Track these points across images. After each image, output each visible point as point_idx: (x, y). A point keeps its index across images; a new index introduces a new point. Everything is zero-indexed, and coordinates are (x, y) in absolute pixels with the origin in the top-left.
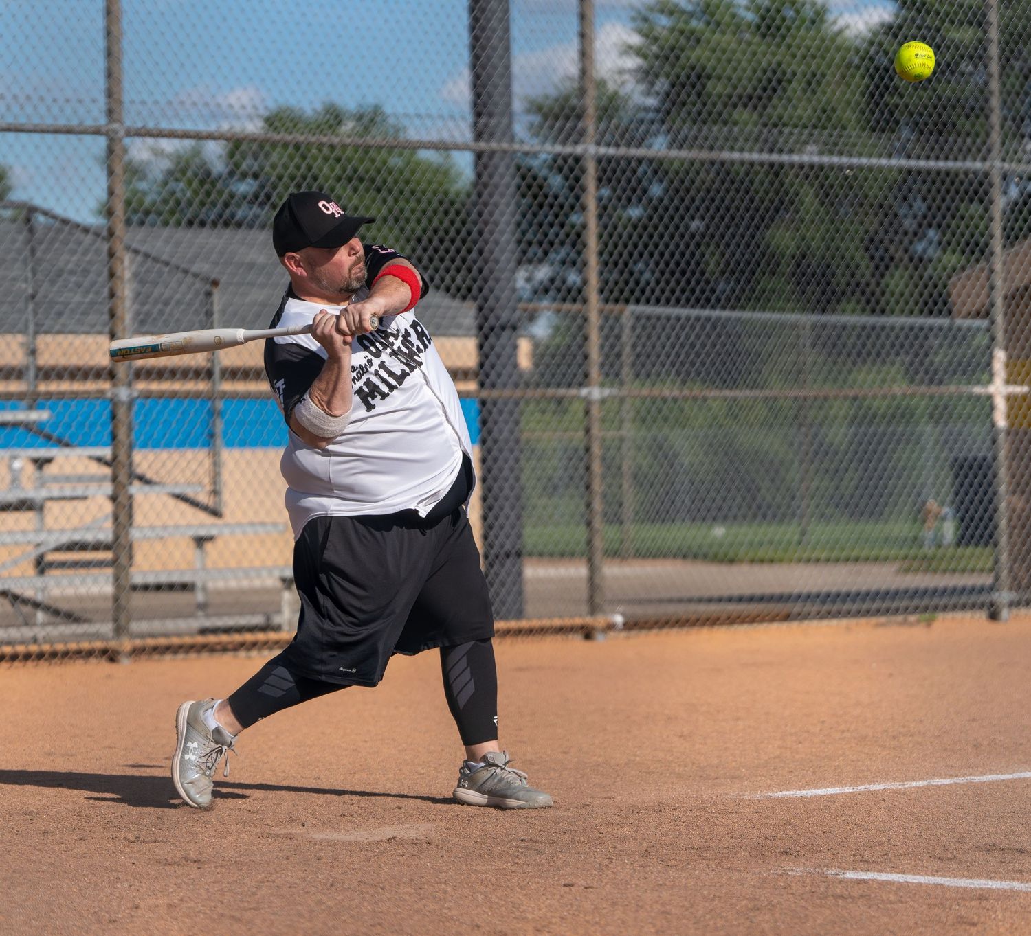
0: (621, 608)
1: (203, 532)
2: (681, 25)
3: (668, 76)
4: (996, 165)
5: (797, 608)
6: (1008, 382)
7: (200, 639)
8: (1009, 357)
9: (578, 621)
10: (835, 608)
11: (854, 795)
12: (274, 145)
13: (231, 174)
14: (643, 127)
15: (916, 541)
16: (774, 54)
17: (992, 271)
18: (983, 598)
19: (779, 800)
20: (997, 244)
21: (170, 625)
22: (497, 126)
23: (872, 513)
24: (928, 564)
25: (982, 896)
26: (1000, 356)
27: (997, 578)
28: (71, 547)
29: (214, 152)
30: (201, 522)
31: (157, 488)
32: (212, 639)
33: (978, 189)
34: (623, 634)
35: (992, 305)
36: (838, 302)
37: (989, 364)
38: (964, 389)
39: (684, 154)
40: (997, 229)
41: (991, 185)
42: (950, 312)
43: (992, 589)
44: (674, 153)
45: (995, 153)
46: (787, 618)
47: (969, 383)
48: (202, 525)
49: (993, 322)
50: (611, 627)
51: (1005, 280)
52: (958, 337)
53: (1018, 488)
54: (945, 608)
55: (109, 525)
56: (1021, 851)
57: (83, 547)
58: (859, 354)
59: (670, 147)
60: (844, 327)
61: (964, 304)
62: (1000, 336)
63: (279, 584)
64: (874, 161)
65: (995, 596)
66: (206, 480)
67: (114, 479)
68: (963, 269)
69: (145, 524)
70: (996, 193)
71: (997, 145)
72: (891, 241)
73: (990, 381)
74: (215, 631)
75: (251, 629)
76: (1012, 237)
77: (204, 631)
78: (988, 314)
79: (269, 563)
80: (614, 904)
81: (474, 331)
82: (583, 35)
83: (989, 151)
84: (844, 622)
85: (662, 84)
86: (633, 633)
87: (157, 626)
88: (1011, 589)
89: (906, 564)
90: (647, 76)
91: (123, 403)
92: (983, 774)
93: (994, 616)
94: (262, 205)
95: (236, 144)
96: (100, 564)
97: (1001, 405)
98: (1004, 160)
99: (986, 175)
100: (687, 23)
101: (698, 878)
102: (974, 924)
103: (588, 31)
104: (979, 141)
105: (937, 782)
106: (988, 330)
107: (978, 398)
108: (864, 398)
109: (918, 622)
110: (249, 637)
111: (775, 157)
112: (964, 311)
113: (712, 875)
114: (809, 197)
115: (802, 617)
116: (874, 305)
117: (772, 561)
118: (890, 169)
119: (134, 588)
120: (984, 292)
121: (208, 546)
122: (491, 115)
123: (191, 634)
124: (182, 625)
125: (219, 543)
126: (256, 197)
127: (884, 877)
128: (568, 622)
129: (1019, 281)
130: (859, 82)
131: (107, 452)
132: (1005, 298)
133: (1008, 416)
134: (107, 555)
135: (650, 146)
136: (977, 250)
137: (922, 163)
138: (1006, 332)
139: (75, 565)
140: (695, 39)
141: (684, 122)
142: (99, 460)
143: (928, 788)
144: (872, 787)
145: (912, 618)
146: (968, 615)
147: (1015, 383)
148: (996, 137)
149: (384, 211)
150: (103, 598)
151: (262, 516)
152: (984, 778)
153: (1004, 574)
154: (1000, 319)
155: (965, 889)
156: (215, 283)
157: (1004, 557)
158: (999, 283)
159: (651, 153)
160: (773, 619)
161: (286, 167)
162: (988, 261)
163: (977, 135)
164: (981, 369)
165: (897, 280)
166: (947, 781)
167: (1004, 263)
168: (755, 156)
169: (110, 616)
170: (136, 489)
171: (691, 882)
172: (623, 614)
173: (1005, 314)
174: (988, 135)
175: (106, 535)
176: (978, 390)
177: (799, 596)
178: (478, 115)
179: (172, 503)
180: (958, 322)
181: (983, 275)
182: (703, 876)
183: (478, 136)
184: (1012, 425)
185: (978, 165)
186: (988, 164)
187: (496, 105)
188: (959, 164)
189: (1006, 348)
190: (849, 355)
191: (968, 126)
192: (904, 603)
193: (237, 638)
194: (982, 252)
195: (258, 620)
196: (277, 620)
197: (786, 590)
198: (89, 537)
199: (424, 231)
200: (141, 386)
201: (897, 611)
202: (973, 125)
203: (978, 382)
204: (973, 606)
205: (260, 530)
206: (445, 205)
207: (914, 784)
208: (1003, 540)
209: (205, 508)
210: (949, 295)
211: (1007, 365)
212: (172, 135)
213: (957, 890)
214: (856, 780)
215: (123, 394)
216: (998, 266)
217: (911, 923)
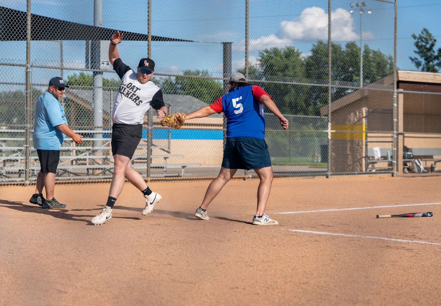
0: (251, 174)
1: (166, 157)
2: (269, 55)
3: (265, 65)
4: (330, 85)
5: (287, 174)
6: (331, 130)
7: (164, 178)
8: (332, 125)
9: (242, 176)
10: (295, 175)
11: (296, 214)
12: (184, 78)
13: (176, 84)
14: (260, 76)
15: (313, 162)
16: (287, 62)
17: (328, 107)
18: (325, 173)
19: (280, 214)
20: (330, 101)
21: (158, 175)
22: (228, 75)
23: (305, 156)
24: (315, 166)
25: (320, 236)
26: (330, 124)
27: (328, 170)
28: (138, 159)
29: (173, 79)
30: (165, 154)
31: (157, 147)
32: (167, 178)
33: (326, 90)
34: (251, 179)
35: (328, 114)
36: (299, 112)
37: (327, 126)
38: (322, 131)
39: (268, 81)
40: (330, 98)
41: (329, 89)
42: (320, 115)
43: (327, 171)
44: (266, 81)
45: (330, 83)
46: (285, 177)
47: (323, 129)
48: (165, 155)
49: (328, 117)
50: (249, 178)
51: (331, 109)
52: (322, 120)
53: (333, 151)
54: (317, 175)
55: (146, 155)
56: (329, 226)
57: (141, 159)
58: (303, 123)
59: (265, 80)
60: (300, 118)
61: (323, 113)
62: (330, 120)
63: (181, 167)
64: (305, 84)
65: (328, 173)
66: (167, 146)
67: (148, 145)
68: (323, 106)
69: (154, 155)
70: (330, 91)
71: (330, 81)
72: (310, 100)
73: (327, 129)
74: (168, 177)
75: (175, 176)
76: (332, 101)
77: (165, 177)
78: (327, 116)
79: (179, 163)
80: (244, 236)
81: (223, 117)
82: (246, 57)
83: (329, 82)
84: (297, 178)
85: (264, 68)
86: (253, 179)
87: (155, 175)
88: (331, 172)
89: (310, 166)
90: (262, 65)
91: (150, 130)
92: (322, 210)
93: (327, 177)
94: (182, 90)
95: (177, 77)
96: (144, 162)
97: (330, 134)
98: (332, 84)
99: (328, 87)
100: (270, 54)
101: (262, 230)
102: (318, 241)
103: (247, 56)
104: (327, 80)
105: (313, 211)
106: (328, 119)
107: (325, 133)
108: (304, 132)
109: (312, 178)
110: (174, 178)
111: (285, 83)
112: (323, 115)
113: (265, 230)
114: (293, 91)
115: (288, 176)
116: (306, 113)
117: (284, 165)
118: (308, 86)
119: (151, 167)
120: (327, 111)
121: (167, 159)
122: (227, 72)
123: (163, 177)
124: (161, 175)
125: (169, 159)
126: (181, 88)
127: (300, 231)
128: (240, 176)
129: (334, 109)
130: (304, 68)
131: (146, 140)
132: (331, 112)
133: (331, 137)
134: (146, 161)
135: (261, 80)
136: (326, 102)
137: (317, 85)
138: (331, 119)
139: (139, 162)
140: (271, 58)
141: (268, 75)
142: (145, 141)
143: (311, 213)
144: (299, 212)
145: (311, 177)
146: (322, 177)
147: (333, 130)
148: (330, 80)
149: (207, 92)
150: (145, 169)
151: (178, 153)
152: (323, 211)
153: (330, 169)
154: (330, 117)
155: (317, 234)
156: (170, 105)
157: (330, 165)
158: (330, 109)
159: (262, 81)
160: (282, 177)
161: (187, 82)
162: (328, 105)
163: (326, 79)
164: (326, 127)
165: (311, 108)
166: (315, 211)
167: (331, 105)
168: (281, 82)
169: (146, 173)
170: (152, 147)
171: (261, 231)
172: (251, 175)
173: (331, 116)
174: (328, 79)
175: (146, 157)
176: (325, 131)
177: (288, 172)
178: (224, 72)
179: (159, 150)
180: (322, 117)
181: (327, 108)
182: (263, 230)
183: (224, 77)
184: (332, 138)
185: (326, 85)
186: (328, 85)
187: (228, 70)
188: (322, 85)
189: (331, 123)
190: (301, 123)
191: (324, 77)
192: (309, 174)
193: (172, 178)
194: (327, 103)
195: (177, 175)
196: (180, 175)
197: (285, 171)
198: (143, 157)
199: (215, 96)
200: (154, 126)
201: (308, 176)
202: (325, 77)
203: (325, 129)
204: (323, 175)
205: (178, 156)
206: (219, 91)
207: (308, 212)
208: (330, 162)
209: (167, 151)
210: (320, 112)
211: (331, 126)
212: (164, 75)
213: (315, 234)
214: (296, 211)
215: (150, 128)
216: (330, 106)
217: (305, 241)
